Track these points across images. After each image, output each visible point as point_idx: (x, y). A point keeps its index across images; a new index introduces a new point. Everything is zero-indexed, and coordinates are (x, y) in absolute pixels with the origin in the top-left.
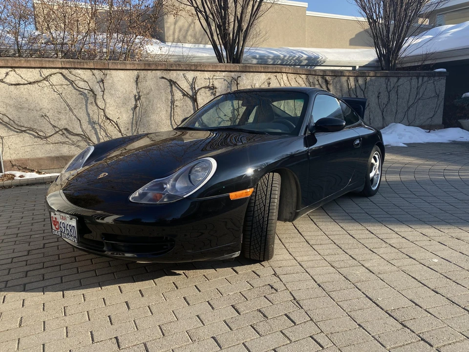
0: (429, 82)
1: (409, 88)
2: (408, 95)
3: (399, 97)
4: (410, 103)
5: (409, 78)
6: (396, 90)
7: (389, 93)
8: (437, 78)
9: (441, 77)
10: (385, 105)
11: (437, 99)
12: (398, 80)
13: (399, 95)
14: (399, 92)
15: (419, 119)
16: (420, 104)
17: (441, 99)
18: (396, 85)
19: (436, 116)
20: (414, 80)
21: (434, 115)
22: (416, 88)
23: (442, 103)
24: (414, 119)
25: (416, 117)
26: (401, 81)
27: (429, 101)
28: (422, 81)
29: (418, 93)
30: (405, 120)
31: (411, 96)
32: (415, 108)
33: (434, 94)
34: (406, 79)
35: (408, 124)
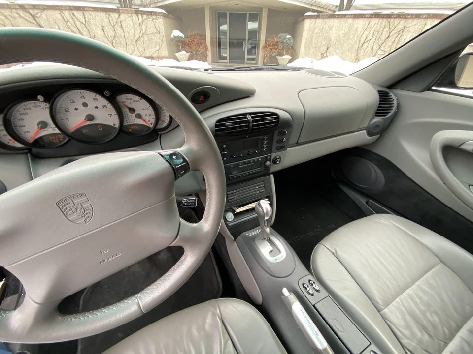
0: (149, 20)
1: (132, 24)
2: (132, 30)
3: (124, 31)
4: (137, 37)
5: (130, 15)
6: (120, 24)
7: (113, 27)
8: (154, 17)
9: (158, 17)
10: (112, 38)
11: (159, 36)
12: (119, 15)
13: (124, 29)
14: (123, 26)
15: (148, 50)
16: (146, 39)
17: (162, 35)
18: (119, 20)
19: (161, 49)
20: (135, 17)
21: (160, 48)
22: (138, 24)
23: (164, 39)
24: (143, 50)
25: (146, 49)
26: (123, 16)
27: (152, 36)
28: (142, 18)
29: (141, 29)
30: (136, 51)
31: (136, 31)
32: (142, 41)
33: (155, 31)
34: (126, 16)
35: (139, 55)
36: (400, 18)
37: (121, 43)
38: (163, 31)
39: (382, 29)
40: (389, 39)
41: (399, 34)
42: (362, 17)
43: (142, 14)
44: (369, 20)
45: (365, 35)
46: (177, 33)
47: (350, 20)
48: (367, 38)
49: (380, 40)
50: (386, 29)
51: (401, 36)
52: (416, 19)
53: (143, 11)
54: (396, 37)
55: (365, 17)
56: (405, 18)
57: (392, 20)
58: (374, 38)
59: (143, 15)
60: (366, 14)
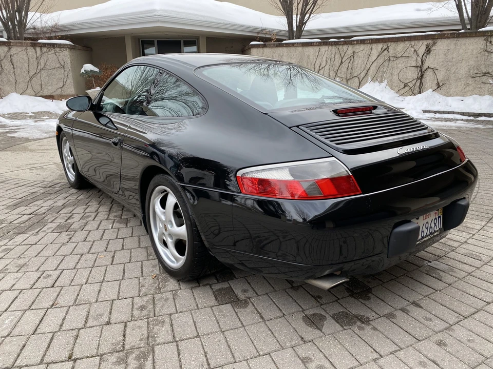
0: (50, 53)
1: (26, 58)
2: (26, 65)
3: (15, 66)
4: (32, 73)
5: (24, 48)
6: (9, 59)
8: (58, 49)
9: (62, 49)
11: (63, 70)
12: (10, 48)
13: (15, 64)
14: (14, 61)
15: (47, 89)
16: (45, 75)
17: (68, 70)
18: (9, 54)
19: (66, 86)
20: (31, 51)
21: (63, 85)
22: (35, 59)
23: (71, 74)
24: (40, 89)
25: (43, 86)
26: (14, 50)
27: (54, 72)
28: (41, 51)
29: (38, 63)
30: (30, 90)
31: (31, 66)
32: (39, 78)
33: (58, 65)
34: (19, 49)
35: (34, 94)
36: (348, 44)
37: (9, 81)
38: (68, 65)
39: (333, 56)
40: (343, 65)
41: (350, 60)
42: (311, 45)
43: (41, 47)
44: (319, 47)
45: (318, 63)
46: (89, 67)
47: (300, 49)
48: (320, 65)
49: (334, 66)
50: (337, 56)
51: (353, 62)
52: (362, 45)
53: (43, 43)
54: (349, 63)
55: (314, 45)
56: (352, 44)
57: (340, 47)
58: (328, 65)
59: (43, 48)
60: (314, 42)
